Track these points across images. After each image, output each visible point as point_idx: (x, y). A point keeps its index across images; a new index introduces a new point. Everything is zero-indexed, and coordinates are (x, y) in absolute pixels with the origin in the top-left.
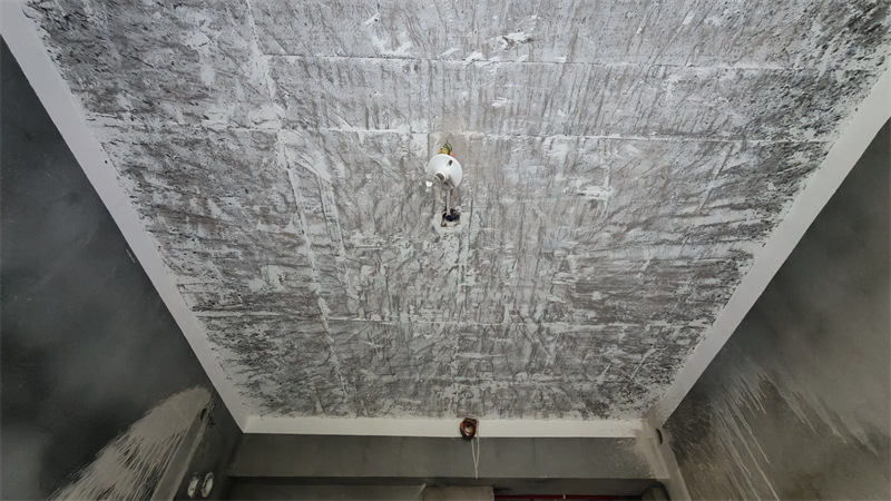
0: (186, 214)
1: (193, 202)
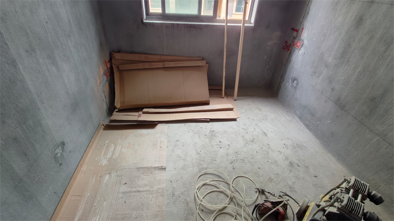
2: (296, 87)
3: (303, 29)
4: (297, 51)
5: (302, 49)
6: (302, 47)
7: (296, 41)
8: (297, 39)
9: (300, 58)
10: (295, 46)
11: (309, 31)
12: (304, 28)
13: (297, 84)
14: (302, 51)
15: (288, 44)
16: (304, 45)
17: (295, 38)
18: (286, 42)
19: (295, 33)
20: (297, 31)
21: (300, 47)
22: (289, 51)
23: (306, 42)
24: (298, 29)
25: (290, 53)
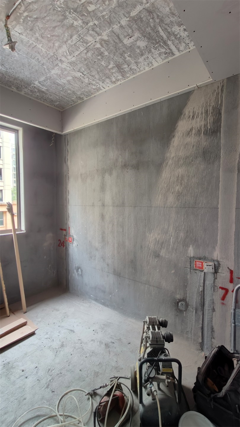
0: (120, 71)
1: (114, 71)
2: (81, 275)
3: (69, 228)
4: (71, 245)
5: (74, 242)
6: (73, 241)
7: (67, 238)
8: (68, 236)
9: (76, 249)
10: (68, 241)
11: (74, 228)
12: (70, 226)
13: (82, 271)
14: (75, 244)
15: (62, 242)
16: (75, 239)
17: (65, 236)
18: (60, 240)
19: (64, 232)
20: (65, 230)
21: (72, 241)
22: (65, 247)
23: (75, 237)
24: (65, 229)
25: (66, 248)
